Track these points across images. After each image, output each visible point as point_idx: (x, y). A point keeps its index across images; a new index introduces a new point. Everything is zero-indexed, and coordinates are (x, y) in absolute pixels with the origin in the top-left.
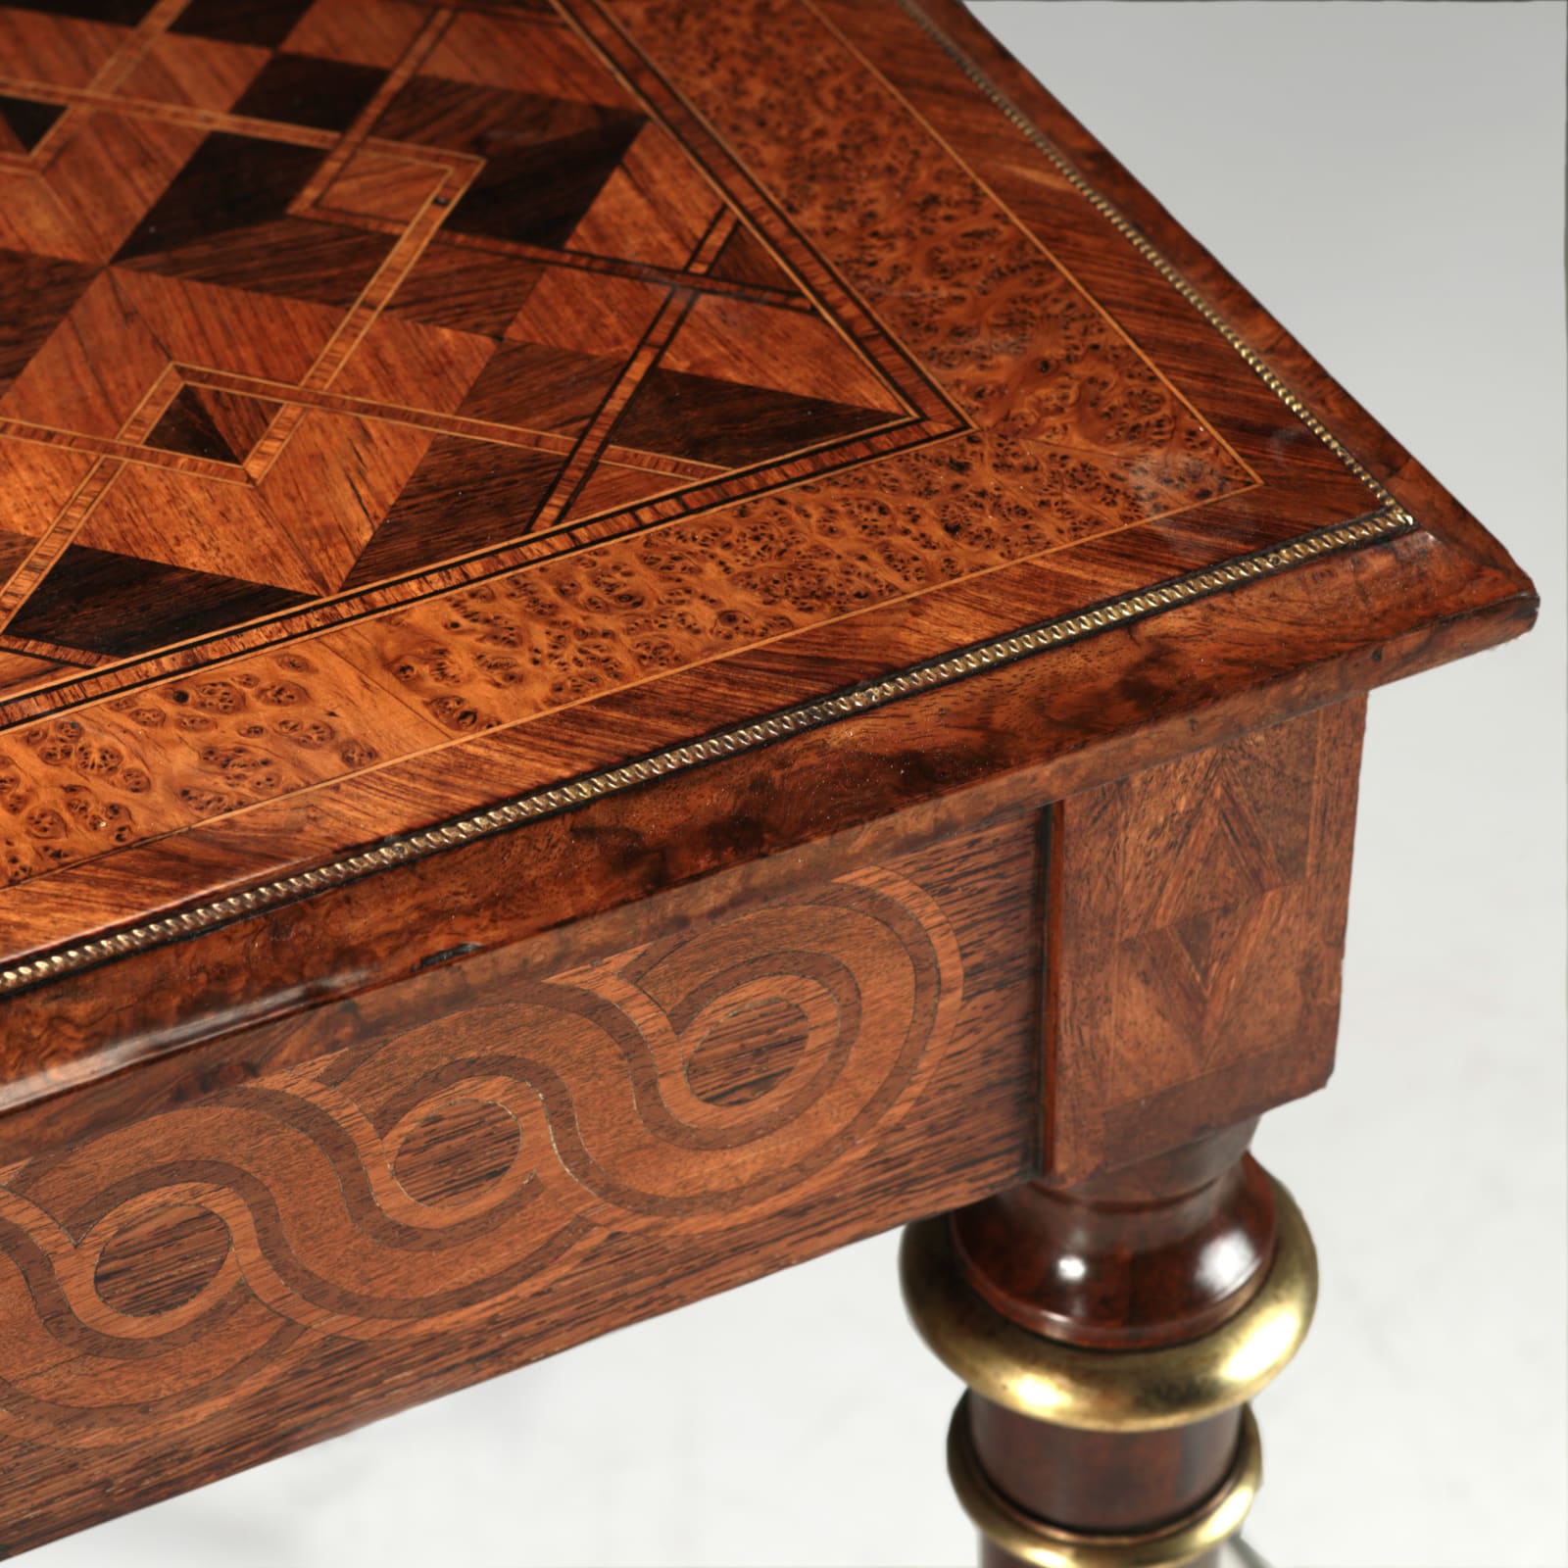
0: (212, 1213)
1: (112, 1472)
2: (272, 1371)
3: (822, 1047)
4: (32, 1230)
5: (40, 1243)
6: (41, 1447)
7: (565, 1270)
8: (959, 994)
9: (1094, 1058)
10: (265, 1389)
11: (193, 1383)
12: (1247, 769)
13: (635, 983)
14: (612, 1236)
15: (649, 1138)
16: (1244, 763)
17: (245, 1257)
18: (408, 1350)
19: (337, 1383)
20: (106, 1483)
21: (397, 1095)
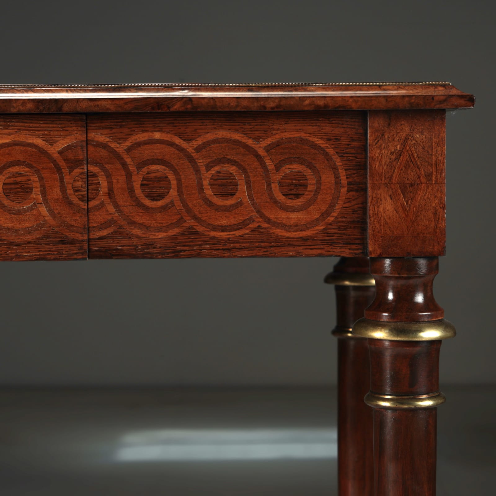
0: (168, 177)
1: (138, 243)
2: (176, 231)
3: (311, 191)
4: (129, 164)
5: (130, 169)
6: (124, 229)
7: (247, 232)
8: (346, 189)
9: (378, 217)
10: (175, 235)
11: (159, 225)
12: (415, 144)
13: (267, 152)
14: (259, 226)
15: (269, 200)
16: (414, 142)
17: (173, 193)
18: (208, 239)
19: (192, 241)
20: (136, 246)
21: (211, 161)
